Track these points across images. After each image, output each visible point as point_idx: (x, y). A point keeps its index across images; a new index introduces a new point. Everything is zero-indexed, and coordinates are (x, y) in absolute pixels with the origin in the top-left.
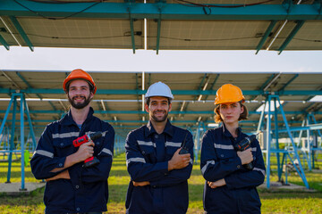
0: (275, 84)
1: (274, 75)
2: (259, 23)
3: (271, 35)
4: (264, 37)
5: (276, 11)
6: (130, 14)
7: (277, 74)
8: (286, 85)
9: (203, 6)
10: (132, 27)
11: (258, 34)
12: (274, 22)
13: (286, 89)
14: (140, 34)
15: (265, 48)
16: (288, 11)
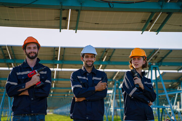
0: (156, 57)
1: (155, 50)
2: (143, 14)
3: (152, 21)
4: (147, 23)
5: (154, 7)
6: (62, 6)
7: (157, 50)
8: (163, 58)
9: (109, 2)
10: (61, 14)
11: (143, 21)
12: (153, 13)
13: (163, 61)
14: (65, 19)
15: (147, 30)
16: (162, 6)
